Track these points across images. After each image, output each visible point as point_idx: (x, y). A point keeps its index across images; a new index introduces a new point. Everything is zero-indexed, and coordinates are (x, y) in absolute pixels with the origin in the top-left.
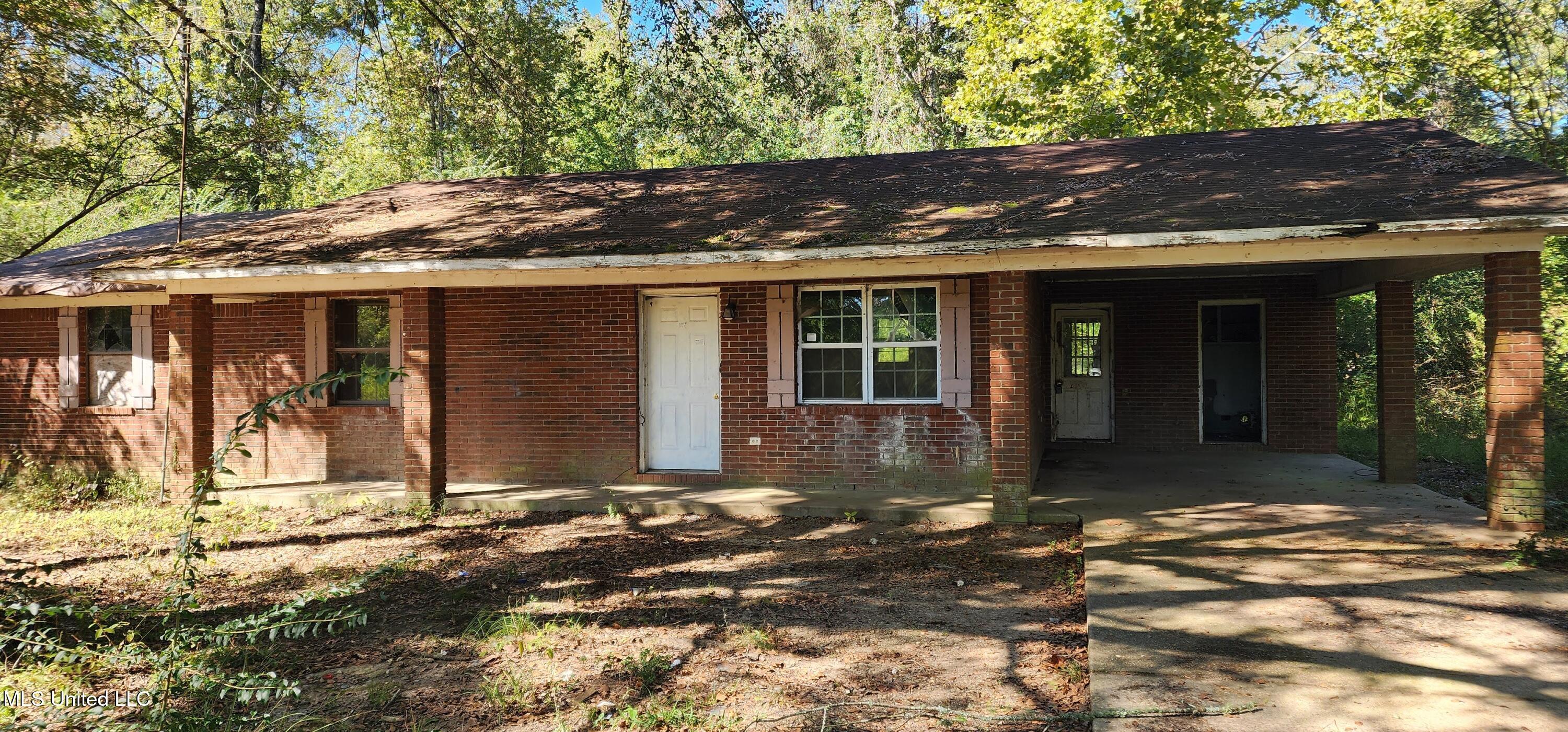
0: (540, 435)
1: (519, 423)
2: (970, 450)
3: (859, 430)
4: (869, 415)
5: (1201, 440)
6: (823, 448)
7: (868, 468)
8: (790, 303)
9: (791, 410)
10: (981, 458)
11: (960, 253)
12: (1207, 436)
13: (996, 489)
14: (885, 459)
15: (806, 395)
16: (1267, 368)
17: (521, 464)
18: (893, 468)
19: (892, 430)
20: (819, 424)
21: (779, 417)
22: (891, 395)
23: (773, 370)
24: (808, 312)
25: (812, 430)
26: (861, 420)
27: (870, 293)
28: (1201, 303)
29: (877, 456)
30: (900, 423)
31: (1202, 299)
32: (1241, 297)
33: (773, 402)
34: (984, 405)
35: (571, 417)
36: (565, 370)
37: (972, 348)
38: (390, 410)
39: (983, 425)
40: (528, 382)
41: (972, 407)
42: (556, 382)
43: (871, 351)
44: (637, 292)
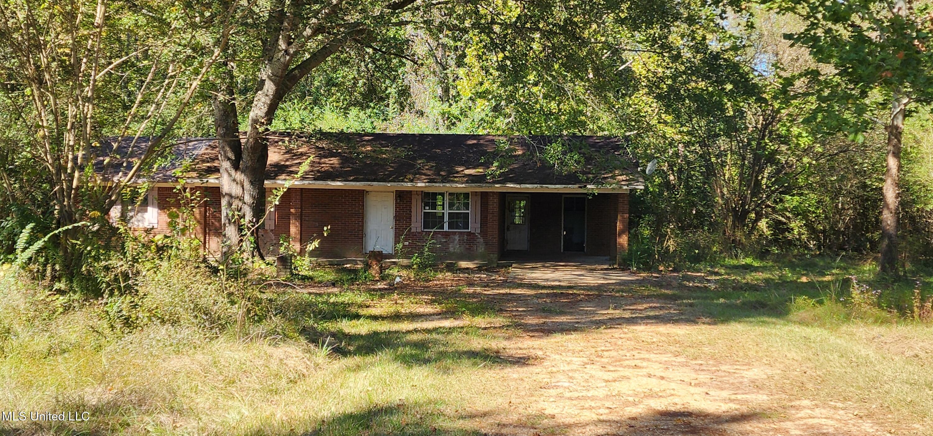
3: (443, 240)
4: (446, 234)
5: (562, 251)
7: (445, 252)
8: (420, 196)
9: (419, 233)
10: (483, 249)
11: (482, 187)
12: (564, 250)
14: (451, 249)
15: (424, 228)
18: (454, 252)
19: (455, 239)
20: (429, 237)
21: (415, 235)
22: (453, 229)
23: (413, 219)
24: (426, 200)
25: (426, 240)
26: (444, 236)
27: (448, 194)
28: (563, 196)
29: (449, 248)
30: (457, 237)
33: (414, 230)
34: (485, 232)
35: (338, 234)
36: (335, 217)
37: (481, 213)
38: (266, 230)
39: (484, 239)
40: (321, 221)
41: (480, 232)
42: (332, 221)
43: (447, 213)
44: (364, 190)
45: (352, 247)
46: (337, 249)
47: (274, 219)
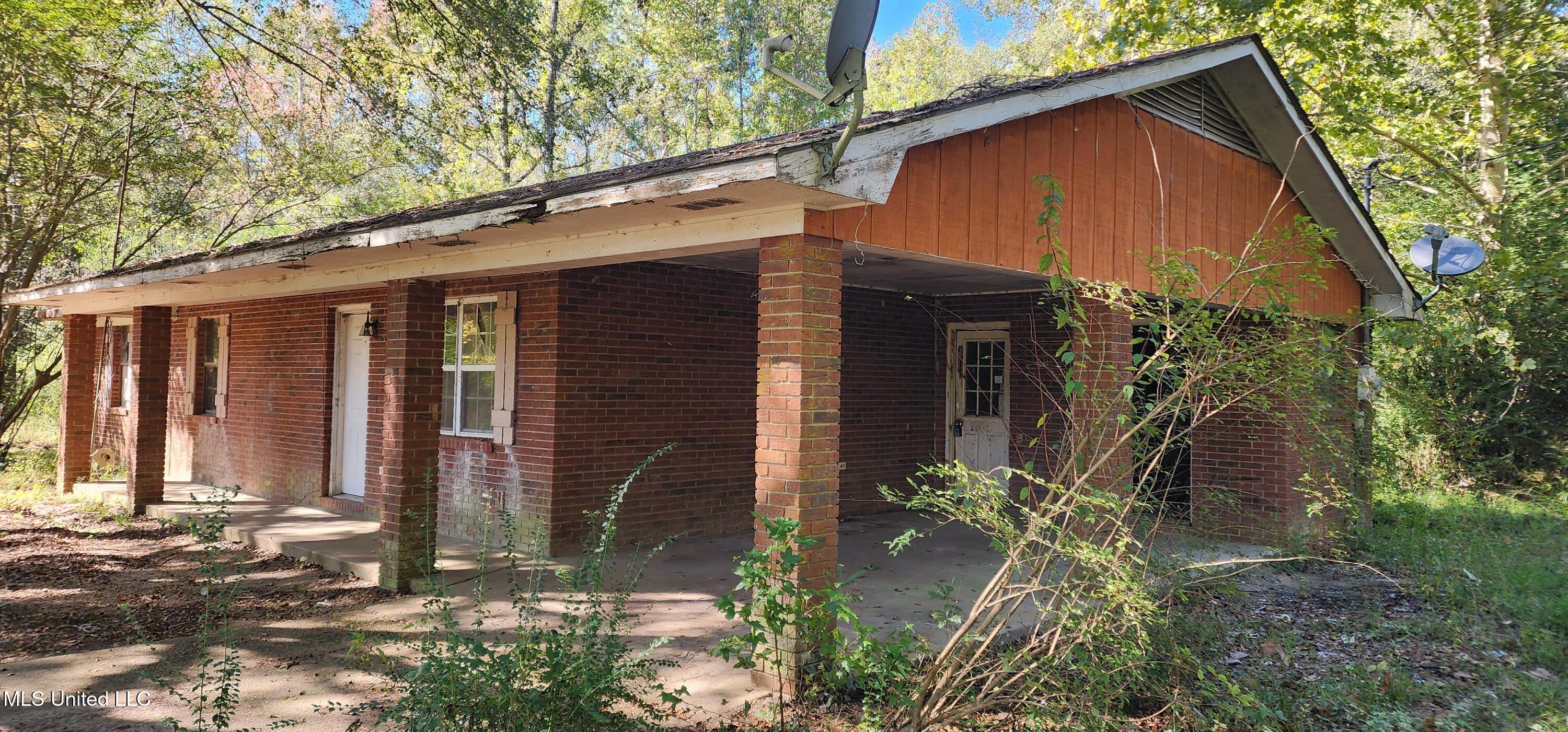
0: (279, 451)
1: (270, 438)
2: (511, 496)
10: (518, 506)
14: (457, 500)
17: (268, 478)
27: (462, 307)
29: (452, 496)
34: (525, 443)
35: (293, 435)
36: (292, 388)
37: (517, 373)
38: (217, 421)
39: (521, 467)
40: (276, 399)
41: (513, 444)
42: (288, 399)
43: (460, 374)
44: (334, 309)
45: (309, 472)
46: (291, 478)
47: (225, 393)
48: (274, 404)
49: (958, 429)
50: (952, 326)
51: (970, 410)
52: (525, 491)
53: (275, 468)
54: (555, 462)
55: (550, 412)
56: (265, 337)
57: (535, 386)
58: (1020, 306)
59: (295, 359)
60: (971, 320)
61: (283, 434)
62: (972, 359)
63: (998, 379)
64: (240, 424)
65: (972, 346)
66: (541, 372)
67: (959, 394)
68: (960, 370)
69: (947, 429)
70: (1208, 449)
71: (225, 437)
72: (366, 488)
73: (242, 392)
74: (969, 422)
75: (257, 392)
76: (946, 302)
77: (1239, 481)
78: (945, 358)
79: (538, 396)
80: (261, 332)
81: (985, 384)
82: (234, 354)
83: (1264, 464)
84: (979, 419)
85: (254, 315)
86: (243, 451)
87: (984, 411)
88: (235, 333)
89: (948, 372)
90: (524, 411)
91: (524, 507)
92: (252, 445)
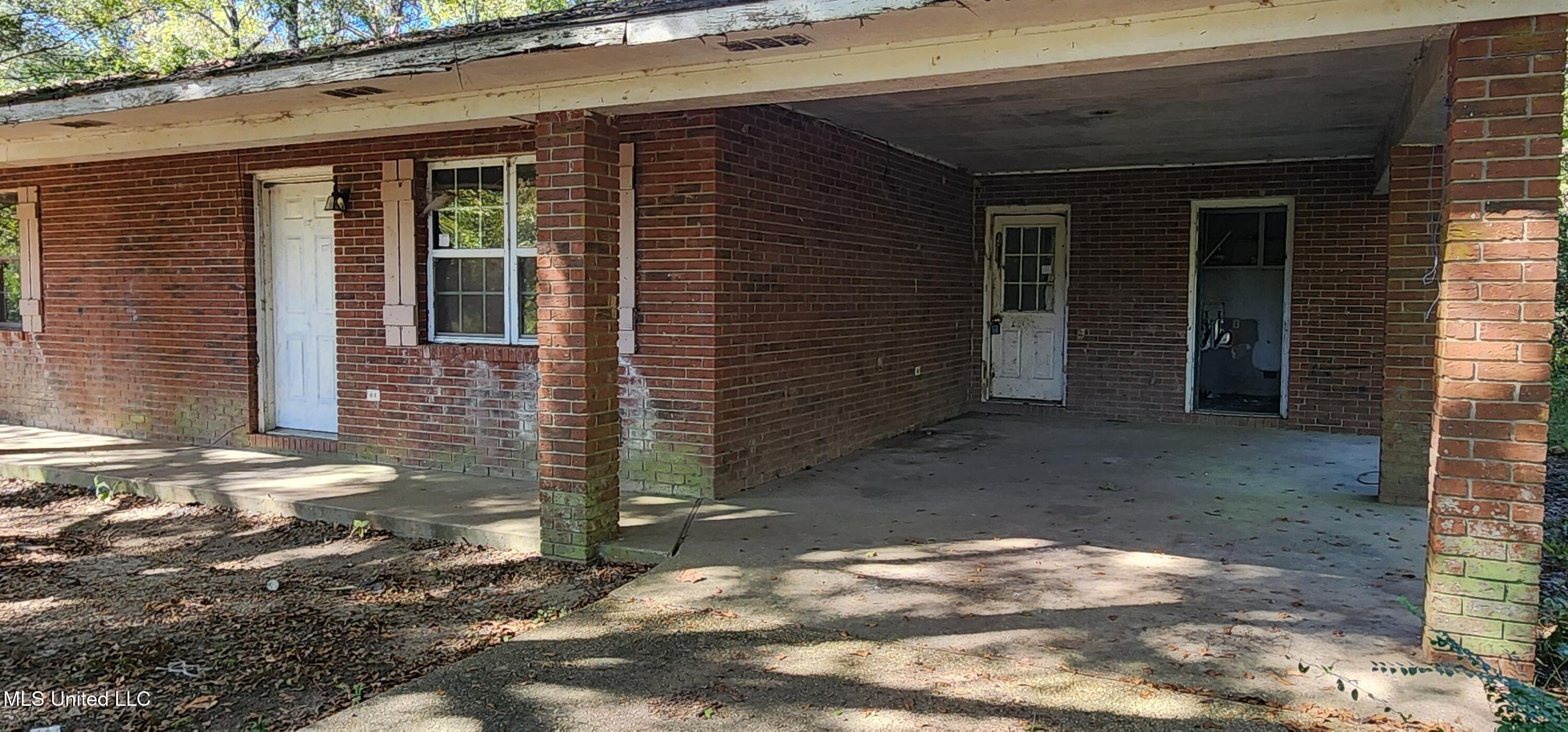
0: (158, 374)
1: (136, 357)
2: (633, 422)
3: (495, 384)
4: (508, 361)
5: (1188, 408)
6: (451, 410)
7: (505, 444)
8: (408, 188)
9: (413, 351)
10: (649, 435)
12: (1197, 402)
13: (544, 499)
14: (525, 431)
15: (439, 331)
16: (1293, 301)
17: (138, 412)
20: (447, 372)
21: (400, 362)
23: (390, 290)
24: (439, 200)
25: (438, 381)
26: (497, 368)
27: (513, 169)
28: (1197, 205)
29: (516, 425)
31: (1196, 197)
32: (1255, 195)
33: (392, 340)
34: (653, 351)
35: (185, 352)
36: (177, 287)
37: (637, 256)
38: (24, 336)
39: (651, 383)
40: (144, 303)
41: (636, 353)
42: (168, 303)
43: (514, 261)
44: (251, 177)
45: (221, 401)
46: (186, 410)
47: (38, 296)
48: (138, 311)
49: (995, 325)
50: (990, 210)
51: (1010, 304)
52: (660, 415)
53: (150, 397)
54: (717, 375)
55: (706, 308)
56: (110, 218)
57: (672, 273)
58: (1084, 186)
59: (182, 247)
60: (1021, 203)
61: (164, 351)
62: (1013, 246)
63: (1047, 270)
64: (74, 340)
65: (1013, 233)
66: (685, 254)
67: (997, 287)
68: (999, 260)
69: (985, 326)
70: (1308, 337)
71: (43, 360)
72: (340, 420)
73: (71, 295)
74: (1009, 317)
75: (103, 295)
76: (989, 182)
77: (1344, 370)
78: (984, 247)
79: (680, 287)
80: (104, 210)
81: (1029, 276)
82: (48, 243)
83: (1372, 351)
84: (1023, 314)
85: (87, 187)
86: (82, 376)
87: (1028, 306)
88: (47, 213)
89: (987, 262)
90: (652, 308)
91: (660, 436)
92: (99, 367)
